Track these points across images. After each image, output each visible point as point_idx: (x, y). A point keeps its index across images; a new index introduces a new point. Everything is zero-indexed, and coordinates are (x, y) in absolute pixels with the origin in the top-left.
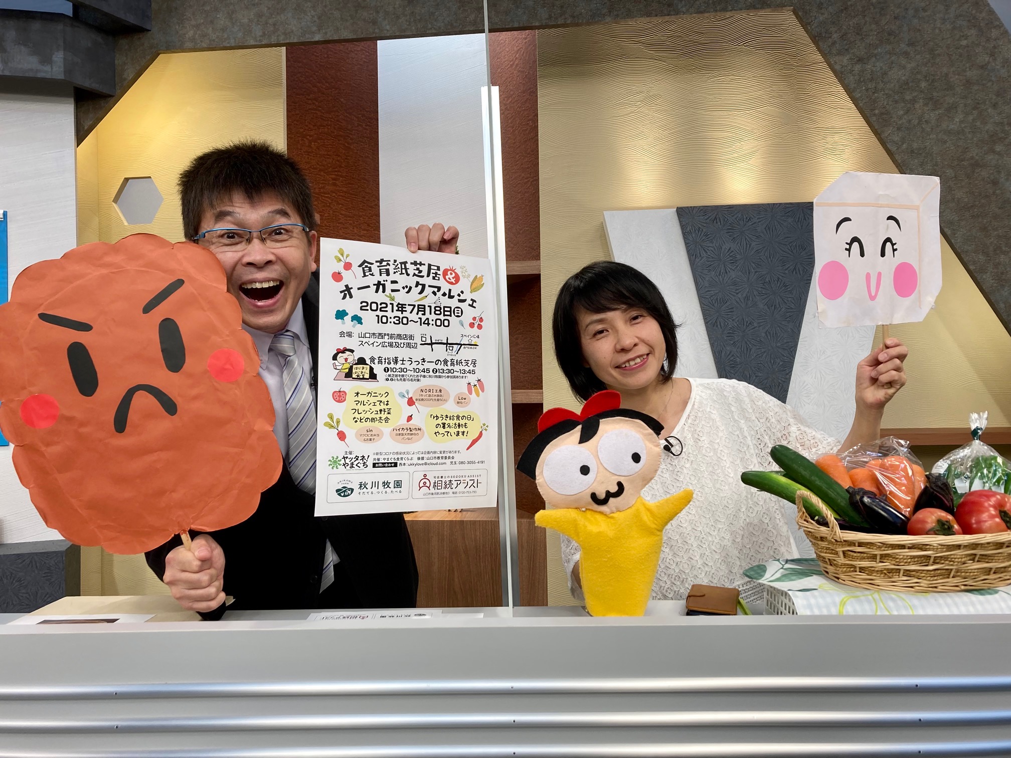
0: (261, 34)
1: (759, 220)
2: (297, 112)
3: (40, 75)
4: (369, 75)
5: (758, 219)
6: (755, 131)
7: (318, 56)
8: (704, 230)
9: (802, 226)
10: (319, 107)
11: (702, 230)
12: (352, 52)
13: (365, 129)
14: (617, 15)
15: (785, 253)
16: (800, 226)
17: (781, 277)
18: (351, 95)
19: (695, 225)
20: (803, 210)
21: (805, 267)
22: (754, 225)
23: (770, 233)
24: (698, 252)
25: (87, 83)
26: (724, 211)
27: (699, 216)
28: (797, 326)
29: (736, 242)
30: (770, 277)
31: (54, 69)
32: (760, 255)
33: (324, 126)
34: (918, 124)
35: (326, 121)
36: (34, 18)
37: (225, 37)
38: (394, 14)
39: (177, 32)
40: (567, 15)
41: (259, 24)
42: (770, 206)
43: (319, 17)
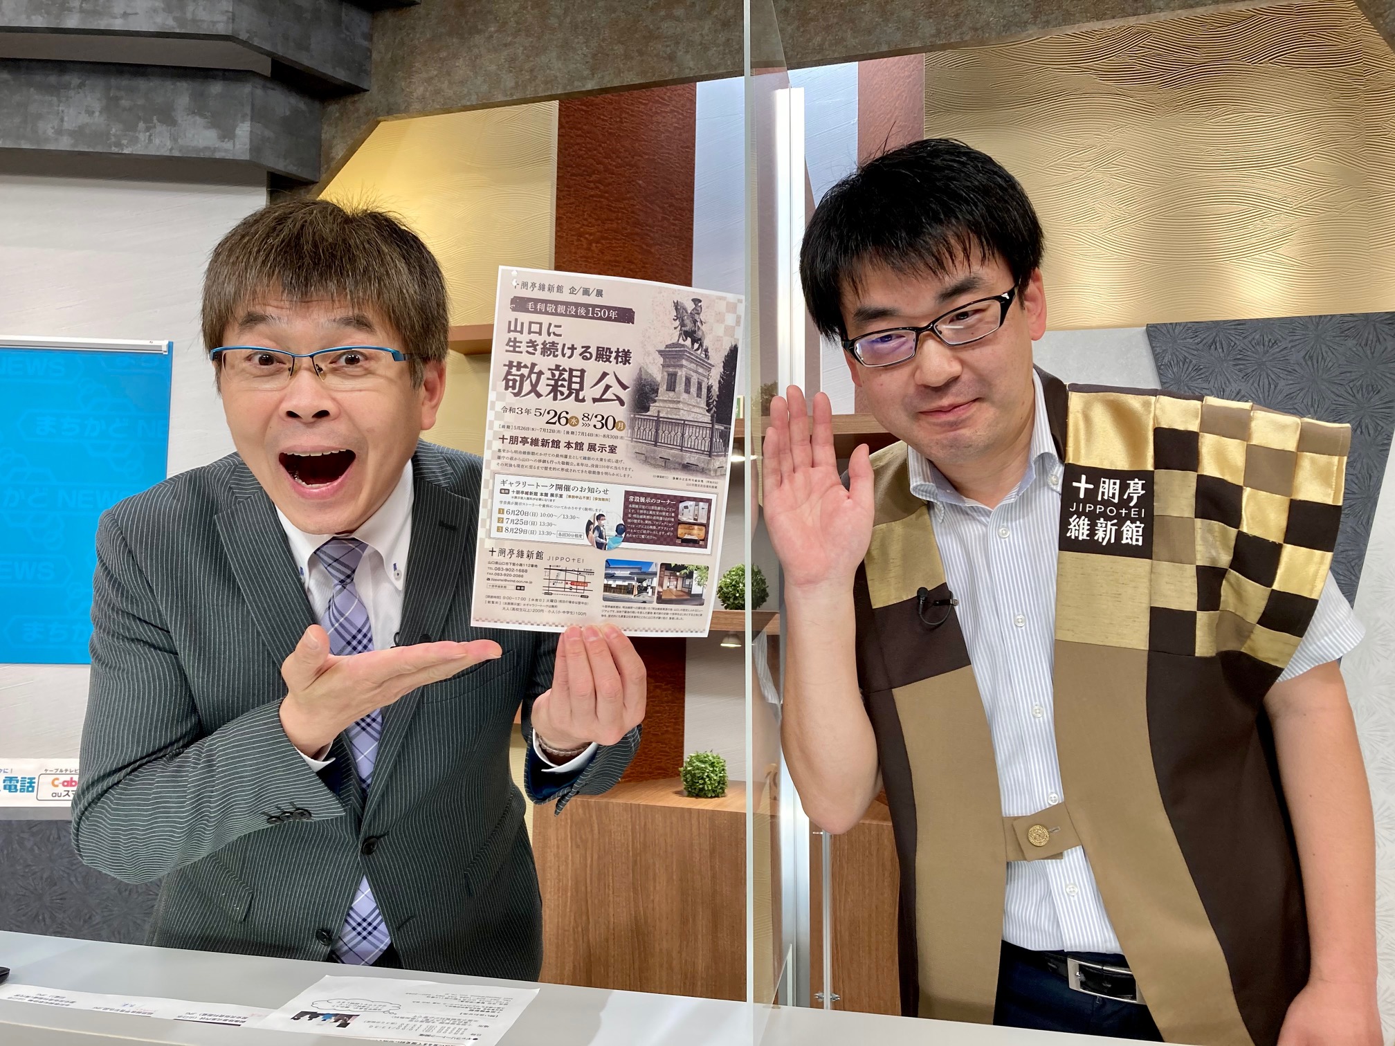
0: (513, 84)
1: (1292, 344)
2: (572, 200)
3: (218, 155)
4: (682, 147)
5: (1291, 341)
6: (1289, 200)
7: (606, 121)
8: (1194, 362)
9: (1372, 353)
10: (606, 192)
11: (1191, 362)
12: (658, 113)
13: (674, 225)
14: (1047, 23)
15: (1341, 399)
16: (1369, 352)
19: (1177, 353)
20: (1374, 326)
21: (1379, 422)
22: (1282, 353)
25: (282, 166)
26: (1229, 329)
27: (1185, 339)
28: (1364, 523)
29: (1251, 381)
31: (238, 146)
32: (1296, 401)
33: (612, 220)
35: (614, 212)
36: (214, 78)
37: (465, 92)
38: (701, 44)
39: (403, 90)
40: (964, 29)
41: (511, 72)
42: (1314, 319)
43: (594, 56)
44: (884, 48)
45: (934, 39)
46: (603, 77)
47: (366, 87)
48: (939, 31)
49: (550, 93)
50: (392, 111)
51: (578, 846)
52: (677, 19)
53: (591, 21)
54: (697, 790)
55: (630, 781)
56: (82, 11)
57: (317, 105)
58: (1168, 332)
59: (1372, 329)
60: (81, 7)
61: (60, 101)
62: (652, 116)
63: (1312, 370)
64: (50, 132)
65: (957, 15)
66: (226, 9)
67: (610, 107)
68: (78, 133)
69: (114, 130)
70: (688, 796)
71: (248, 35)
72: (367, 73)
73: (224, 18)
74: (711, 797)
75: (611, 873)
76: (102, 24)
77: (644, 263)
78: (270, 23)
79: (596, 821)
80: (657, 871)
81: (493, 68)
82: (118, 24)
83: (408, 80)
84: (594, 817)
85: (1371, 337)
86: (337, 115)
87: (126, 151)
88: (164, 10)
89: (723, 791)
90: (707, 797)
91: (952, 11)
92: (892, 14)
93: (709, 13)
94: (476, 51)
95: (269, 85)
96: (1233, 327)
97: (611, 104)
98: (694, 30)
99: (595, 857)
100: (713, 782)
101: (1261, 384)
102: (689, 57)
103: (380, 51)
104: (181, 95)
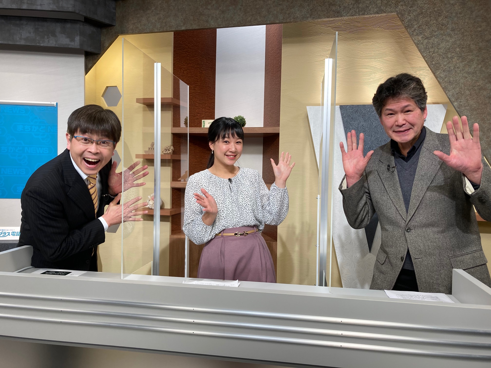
3: (70, 47)
6: (382, 69)
8: (352, 116)
18: (204, 49)
19: (347, 114)
25: (89, 49)
29: (366, 122)
31: (76, 44)
34: (454, 69)
35: (191, 61)
36: (67, 22)
37: (145, 28)
39: (126, 26)
41: (159, 23)
44: (269, 22)
45: (282, 20)
46: (187, 26)
47: (114, 25)
49: (171, 30)
50: (124, 32)
56: (27, 3)
57: (99, 30)
58: (345, 108)
61: (20, 29)
64: (18, 39)
66: (72, 3)
68: (26, 39)
69: (37, 38)
71: (79, 11)
72: (115, 20)
73: (71, 6)
76: (34, 8)
78: (85, 7)
81: (154, 21)
83: (128, 23)
86: (106, 33)
87: (42, 45)
88: (53, 3)
92: (271, 12)
93: (218, 8)
94: (148, 15)
95: (84, 24)
98: (214, 13)
102: (212, 21)
103: (119, 13)
104: (58, 27)
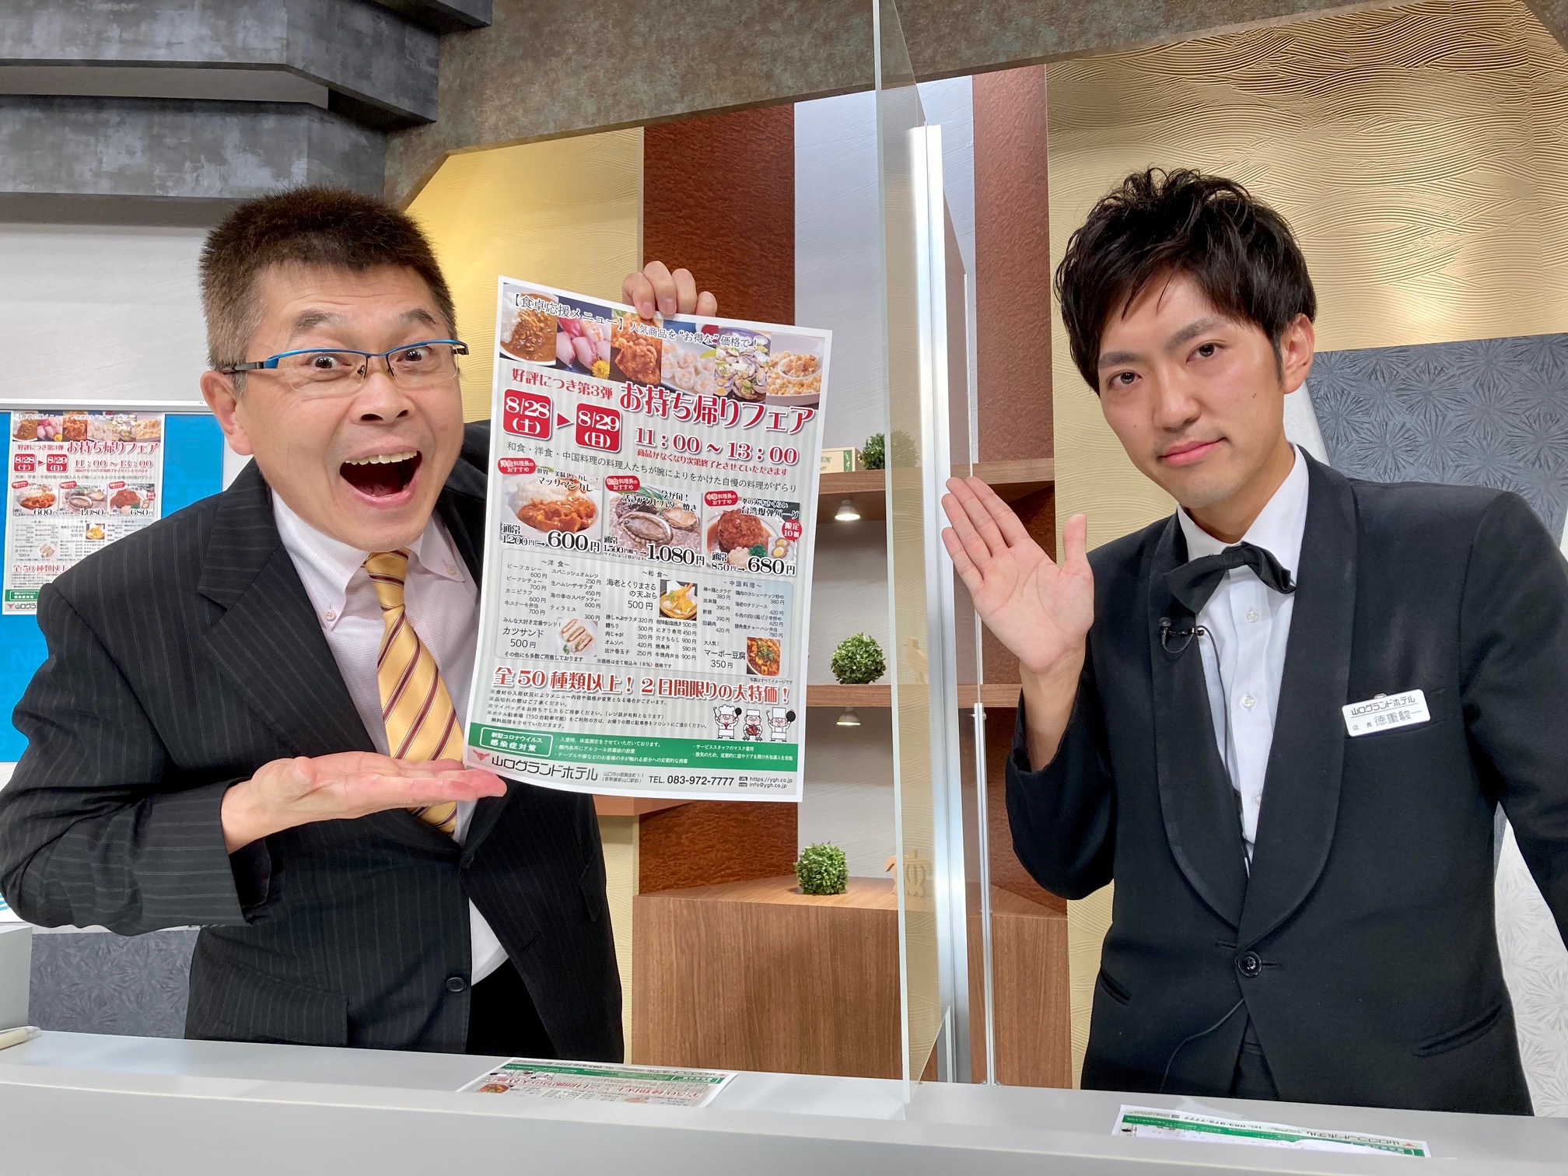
0: (594, 110)
1: (1460, 371)
2: (661, 238)
4: (780, 178)
5: (1461, 368)
6: (1452, 215)
7: (696, 150)
8: (1353, 393)
9: (1549, 379)
10: (698, 229)
11: (1349, 393)
12: (753, 141)
13: (773, 262)
15: (1516, 430)
16: (1545, 378)
17: (1509, 476)
18: (751, 211)
19: (1334, 385)
20: (1550, 348)
21: (1558, 454)
22: (1450, 381)
23: (1484, 394)
24: (1342, 433)
26: (1390, 357)
27: (1342, 368)
30: (1487, 475)
32: (1466, 434)
33: (705, 259)
35: (707, 250)
36: (266, 111)
37: (541, 121)
38: (800, 60)
39: (473, 120)
40: (1090, 35)
41: (592, 96)
42: (1483, 343)
43: (683, 77)
44: (1002, 59)
45: (1056, 48)
46: (693, 100)
47: (432, 118)
48: (1061, 40)
49: (635, 119)
50: (462, 143)
51: (683, 952)
52: (774, 34)
53: (679, 39)
54: (814, 887)
55: (739, 880)
56: (122, 41)
57: (379, 139)
58: (1323, 362)
59: (1548, 351)
60: (120, 36)
61: (97, 141)
62: (746, 145)
63: (1483, 399)
64: (88, 176)
65: (1081, 22)
66: (279, 35)
67: (701, 136)
68: (118, 175)
69: (157, 171)
70: (805, 893)
71: (304, 63)
72: (433, 102)
73: (278, 46)
74: (830, 894)
75: (721, 981)
76: (144, 55)
77: (741, 306)
78: (327, 50)
79: (703, 923)
80: (772, 976)
81: (573, 93)
82: (162, 55)
83: (479, 109)
84: (701, 919)
85: (1547, 360)
86: (402, 149)
87: (172, 194)
88: (212, 39)
89: (844, 886)
90: (826, 894)
91: (1074, 16)
92: (1010, 22)
93: (809, 26)
94: (552, 75)
95: (326, 118)
96: (1395, 354)
97: (700, 131)
98: (792, 46)
99: (703, 963)
100: (832, 877)
101: (1428, 417)
102: (787, 75)
103: (448, 76)
104: (231, 130)
